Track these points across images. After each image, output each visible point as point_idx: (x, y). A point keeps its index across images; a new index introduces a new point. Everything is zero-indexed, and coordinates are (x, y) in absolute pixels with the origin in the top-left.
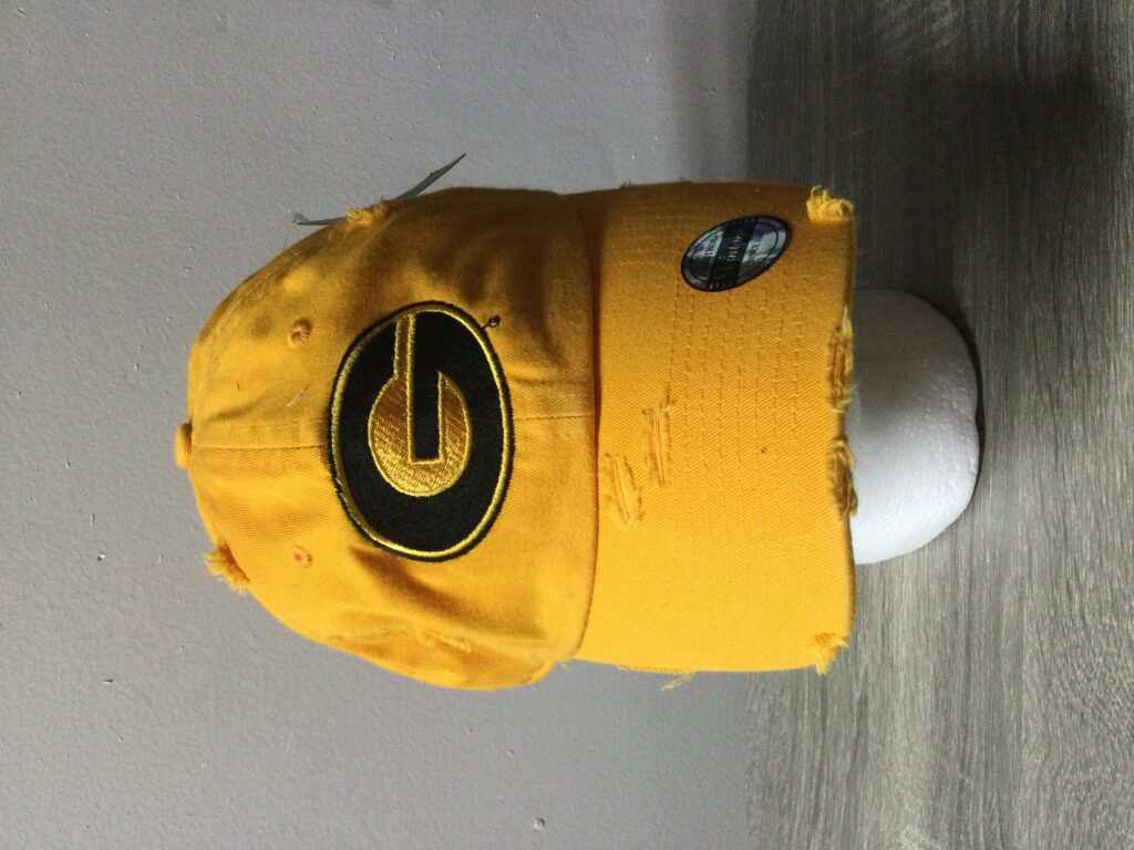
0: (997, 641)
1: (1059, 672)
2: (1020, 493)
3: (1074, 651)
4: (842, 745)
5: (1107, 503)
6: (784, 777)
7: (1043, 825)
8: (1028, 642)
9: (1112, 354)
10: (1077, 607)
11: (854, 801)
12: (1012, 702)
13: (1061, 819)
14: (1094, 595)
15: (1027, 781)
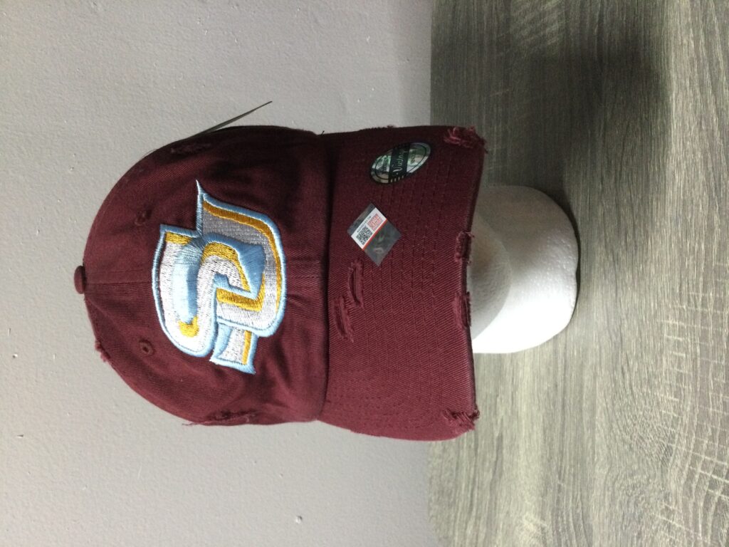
0: (580, 402)
1: (617, 420)
2: (595, 314)
3: (625, 409)
4: (487, 464)
5: (646, 321)
6: (451, 484)
7: (607, 510)
8: (599, 402)
9: (649, 233)
10: (628, 382)
11: (494, 499)
12: (589, 438)
13: (617, 507)
14: (638, 375)
15: (598, 485)
